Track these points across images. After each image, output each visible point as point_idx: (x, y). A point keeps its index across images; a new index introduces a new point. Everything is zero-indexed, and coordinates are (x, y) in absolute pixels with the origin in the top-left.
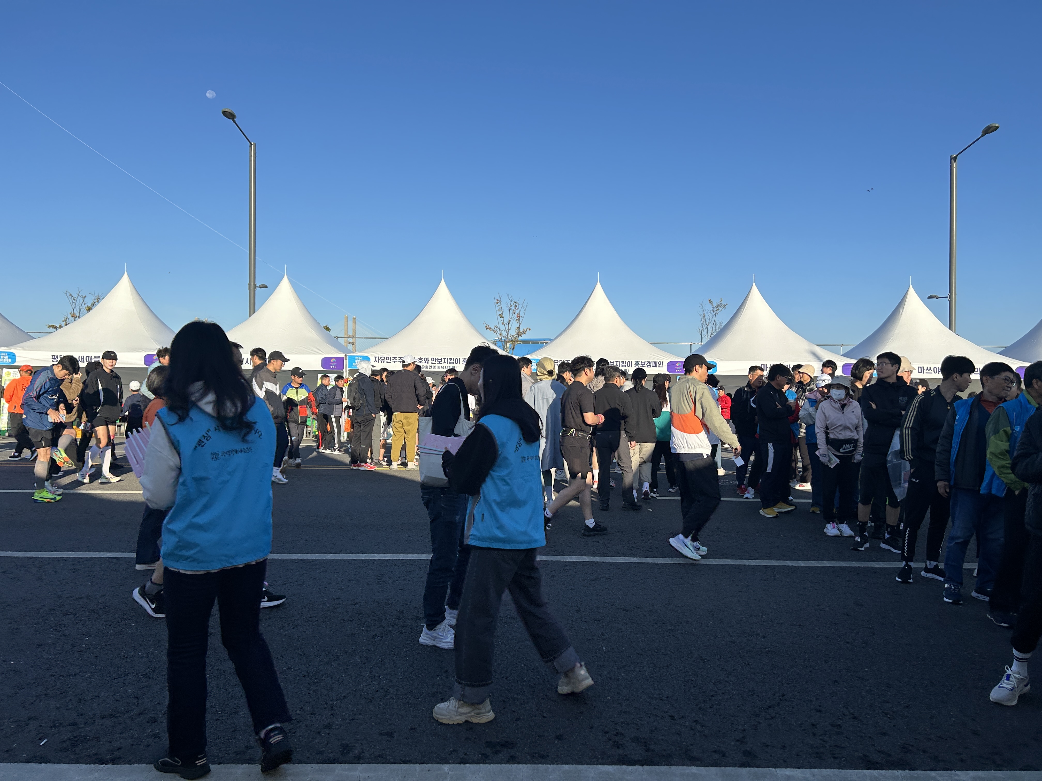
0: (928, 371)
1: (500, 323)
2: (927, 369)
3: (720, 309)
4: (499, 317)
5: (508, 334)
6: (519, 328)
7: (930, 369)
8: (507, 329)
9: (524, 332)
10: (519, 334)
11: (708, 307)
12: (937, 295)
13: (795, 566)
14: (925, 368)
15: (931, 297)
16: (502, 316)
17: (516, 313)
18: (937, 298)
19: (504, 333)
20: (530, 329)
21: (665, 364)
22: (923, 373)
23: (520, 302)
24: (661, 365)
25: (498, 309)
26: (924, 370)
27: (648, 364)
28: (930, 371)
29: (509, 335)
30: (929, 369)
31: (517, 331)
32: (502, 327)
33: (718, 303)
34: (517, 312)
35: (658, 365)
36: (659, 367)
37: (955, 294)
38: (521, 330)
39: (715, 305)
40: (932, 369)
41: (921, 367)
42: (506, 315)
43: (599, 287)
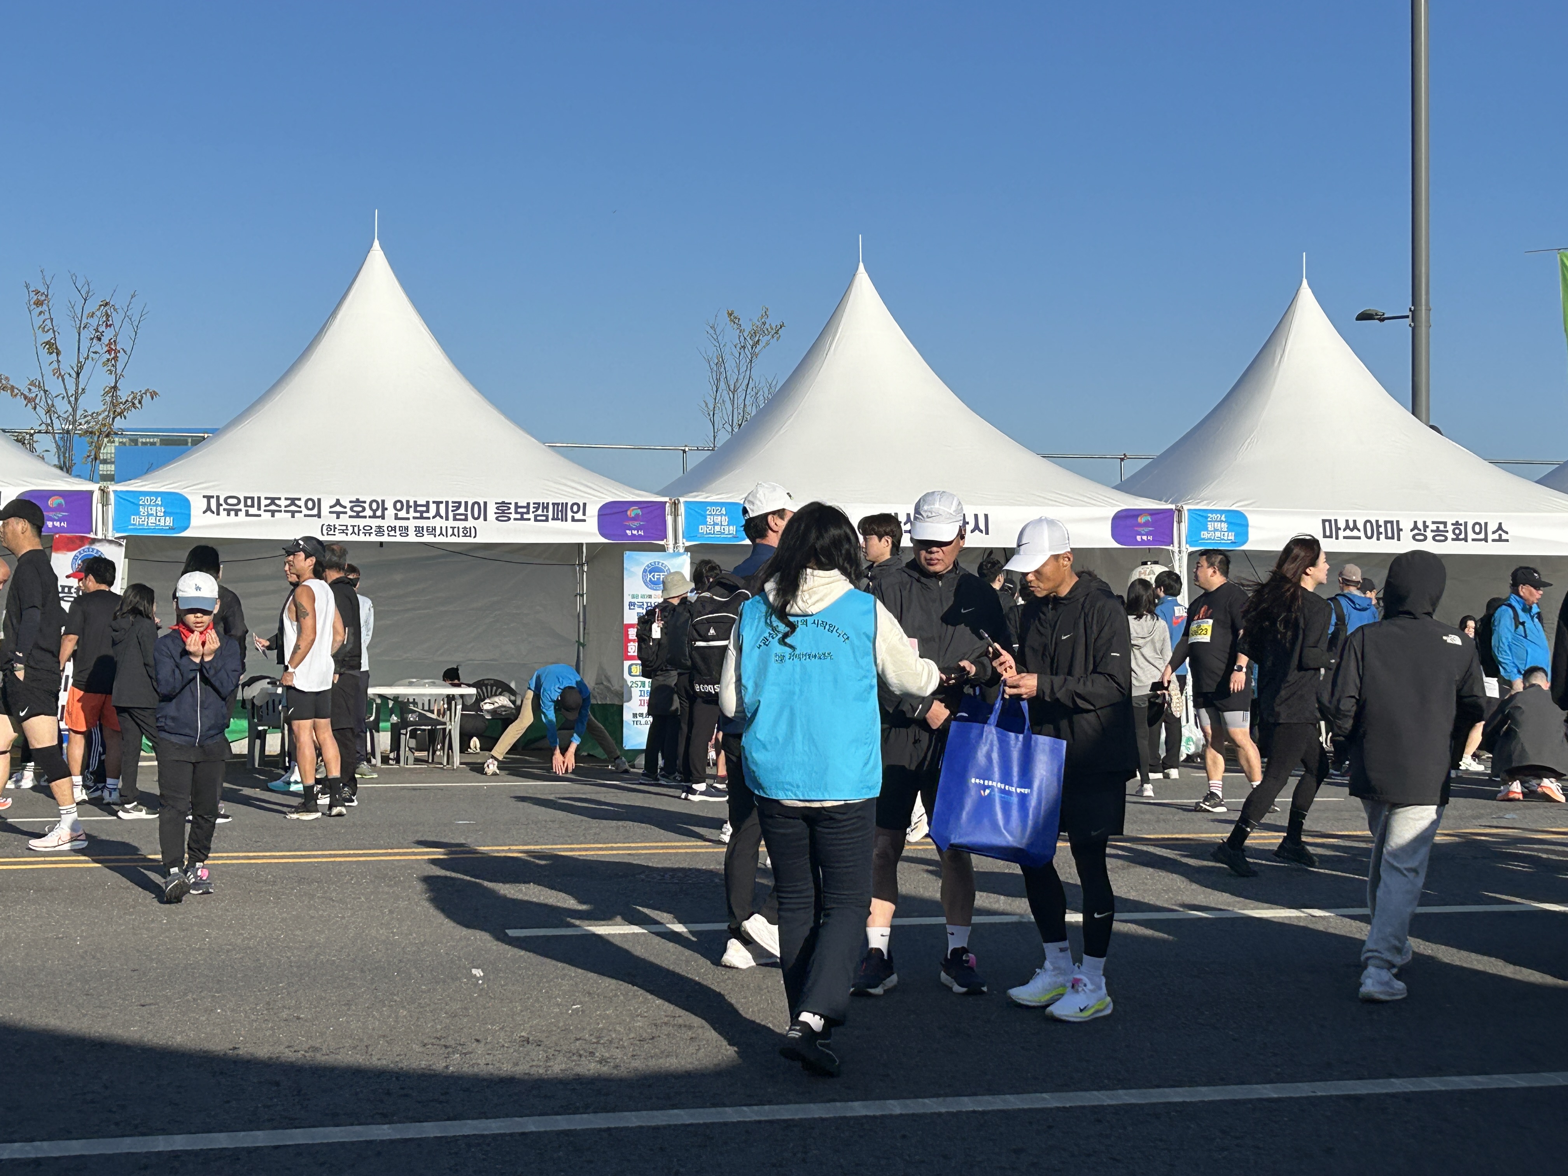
0: (1348, 533)
1: (48, 371)
2: (1347, 527)
3: (764, 340)
4: (43, 352)
5: (75, 410)
6: (115, 388)
7: (1355, 527)
8: (71, 391)
9: (135, 403)
10: (117, 409)
11: (731, 335)
12: (1380, 310)
13: (874, 1118)
14: (1342, 525)
15: (1365, 316)
16: (52, 347)
17: (105, 340)
18: (1382, 320)
19: (63, 407)
20: (154, 395)
21: (593, 511)
22: (1337, 538)
23: (119, 301)
24: (579, 516)
25: (38, 321)
26: (1338, 529)
27: (540, 512)
28: (1355, 533)
29: (79, 413)
30: (1351, 525)
31: (108, 399)
32: (54, 386)
33: (755, 321)
34: (108, 334)
35: (570, 514)
36: (573, 520)
37: (1428, 310)
38: (124, 394)
39: (748, 328)
40: (1360, 525)
41: (1330, 521)
42: (67, 342)
43: (377, 258)
